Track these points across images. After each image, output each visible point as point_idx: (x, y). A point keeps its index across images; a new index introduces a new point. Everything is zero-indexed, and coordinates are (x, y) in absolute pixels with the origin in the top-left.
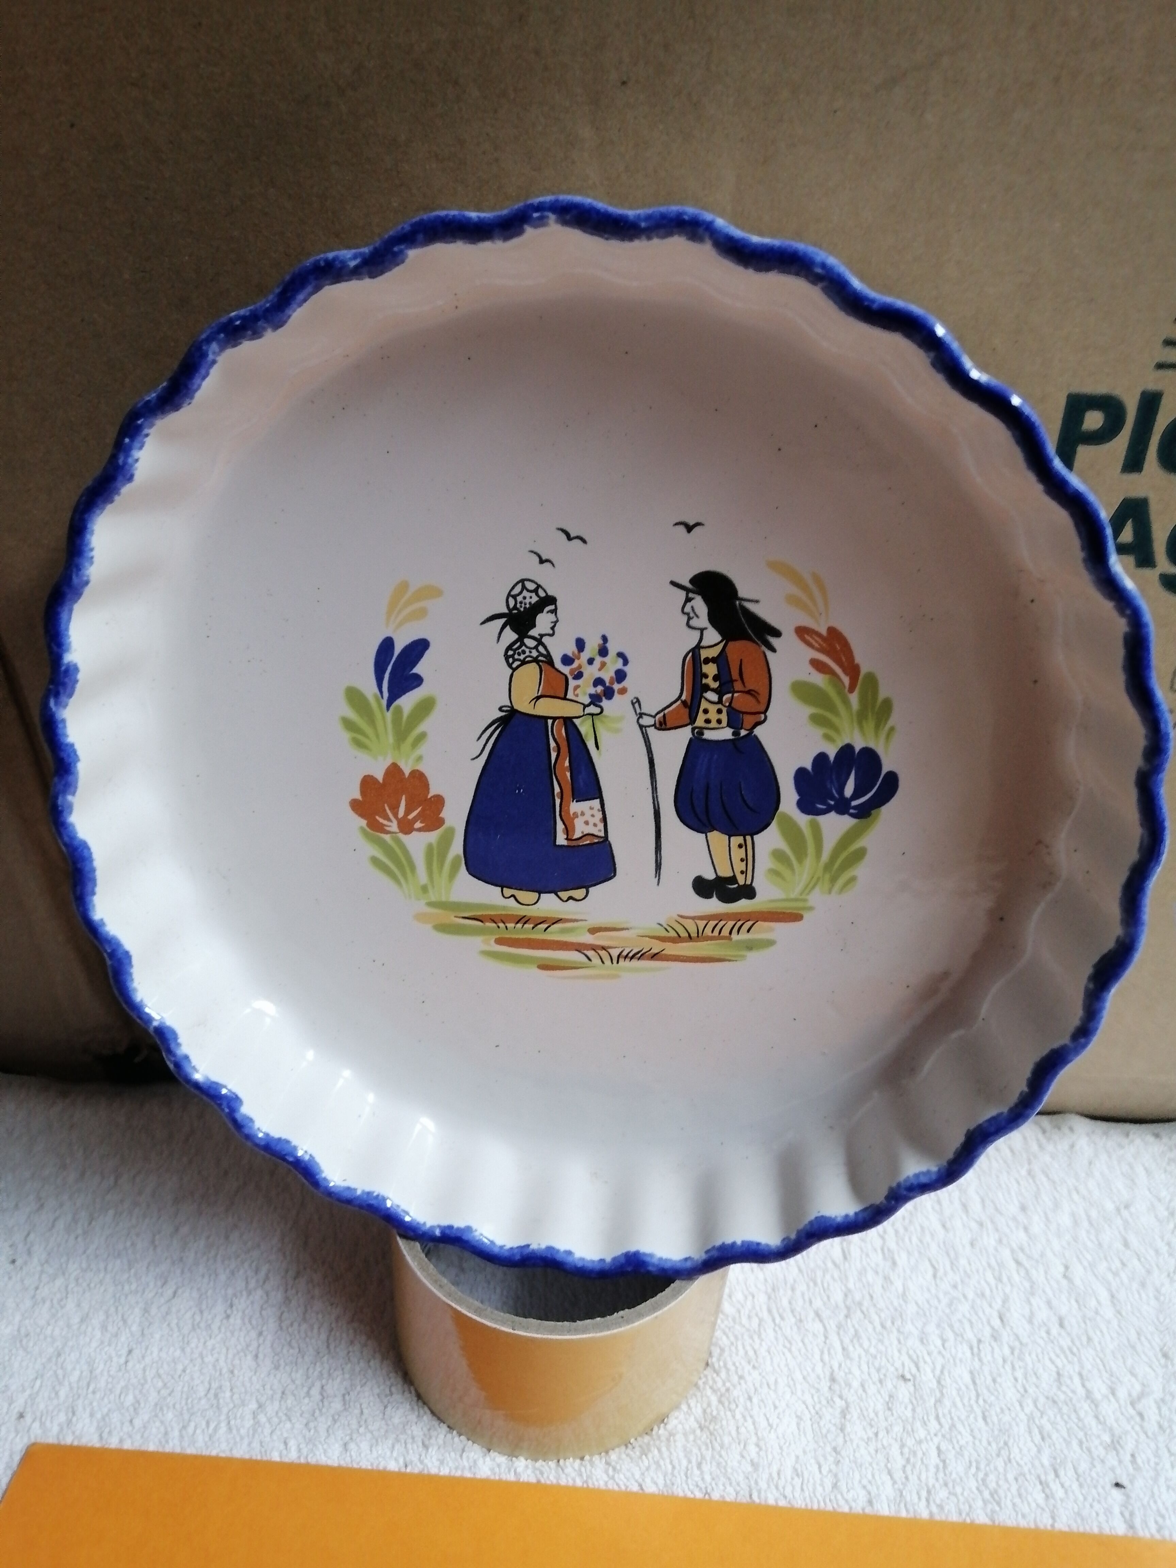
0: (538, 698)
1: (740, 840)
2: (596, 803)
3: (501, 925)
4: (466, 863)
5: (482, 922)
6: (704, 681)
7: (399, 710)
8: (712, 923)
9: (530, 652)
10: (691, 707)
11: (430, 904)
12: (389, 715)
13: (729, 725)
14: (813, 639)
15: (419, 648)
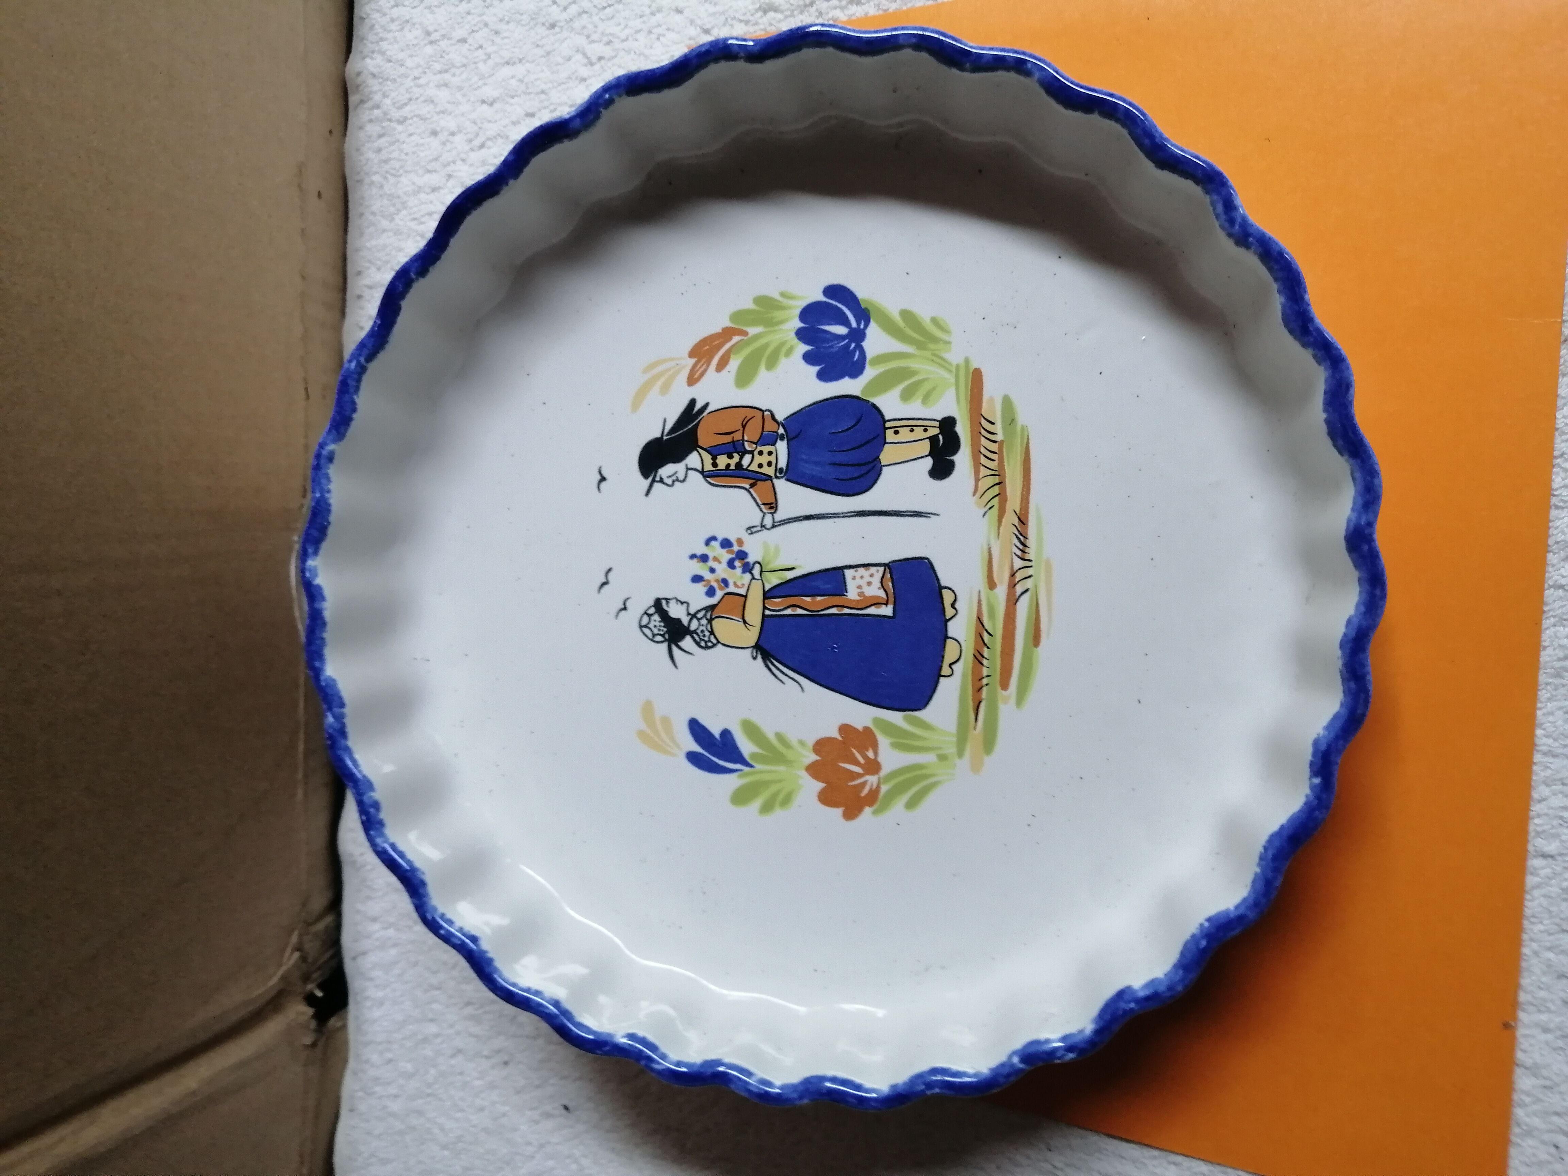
0: (745, 622)
1: (889, 434)
2: (848, 573)
3: (985, 681)
4: (916, 710)
5: (980, 702)
6: (732, 467)
7: (753, 755)
8: (983, 460)
9: (703, 625)
10: (756, 479)
11: (960, 753)
12: (759, 767)
13: (774, 444)
14: (698, 371)
15: (696, 728)
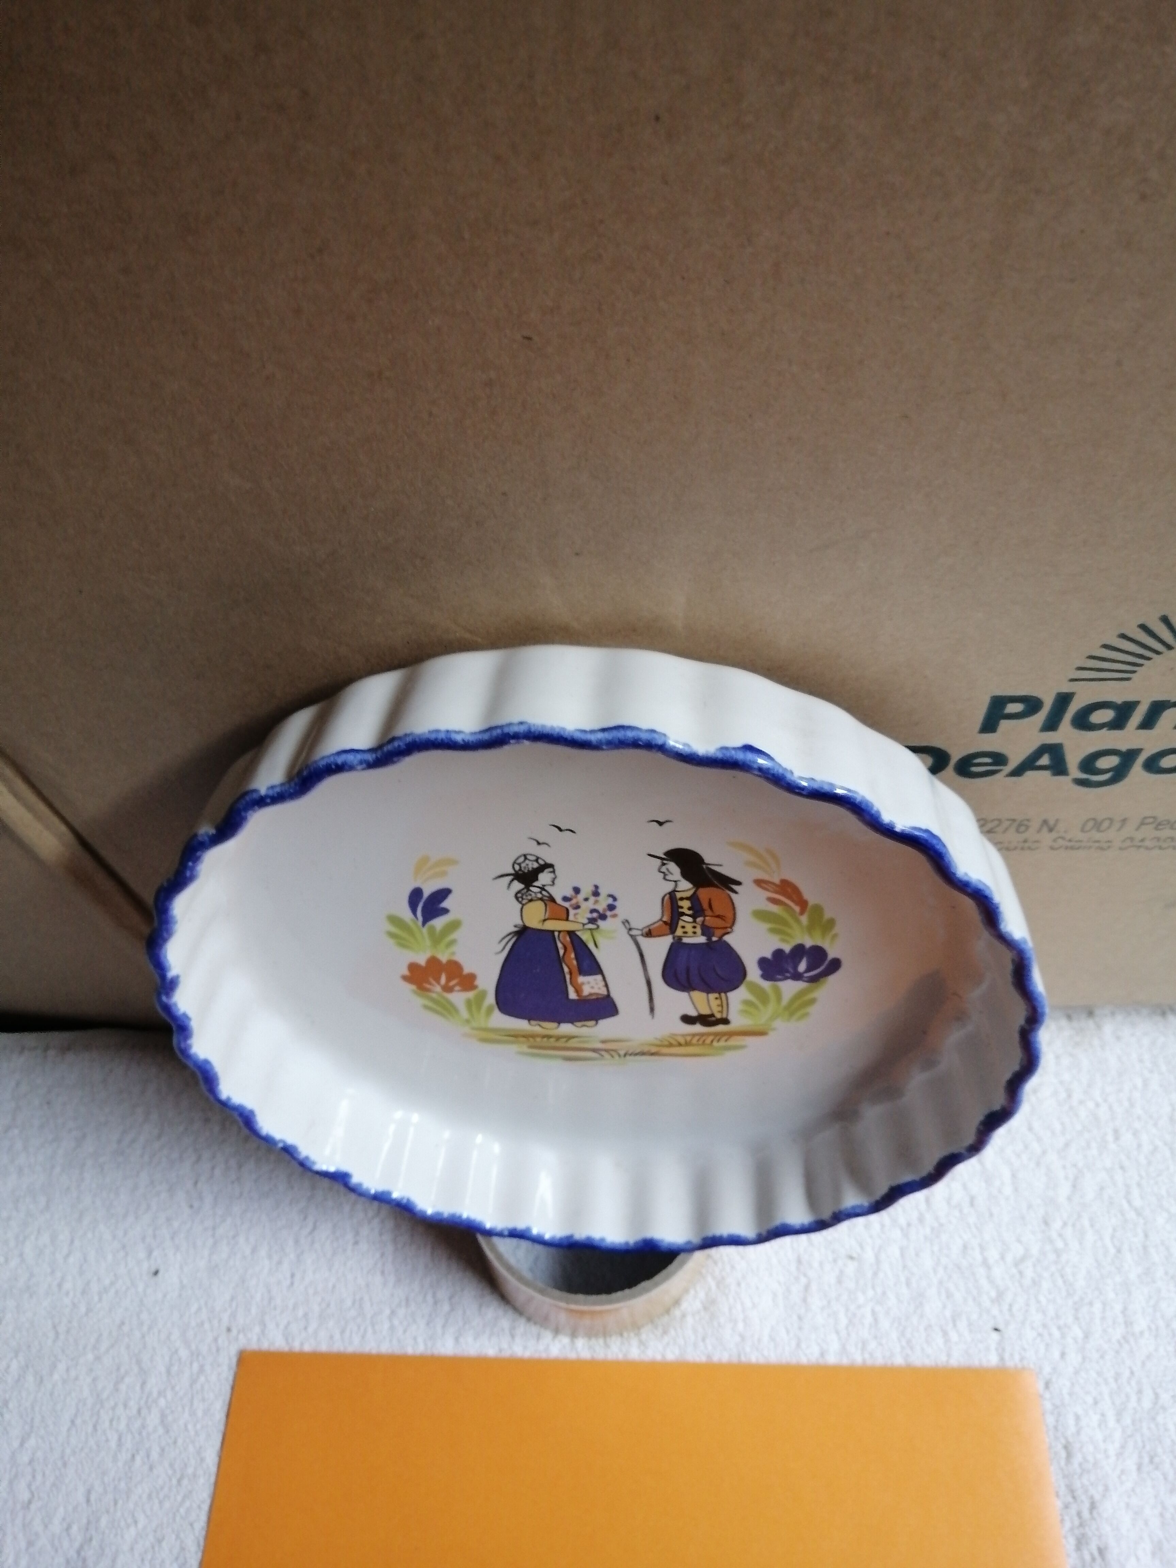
0: (545, 920)
1: (717, 995)
2: (599, 977)
3: (531, 1039)
4: (499, 1008)
5: (516, 1037)
6: (680, 910)
7: (433, 927)
8: (697, 1037)
9: (536, 895)
10: (671, 925)
11: (473, 1029)
13: (703, 934)
14: (768, 886)
15: (443, 894)
